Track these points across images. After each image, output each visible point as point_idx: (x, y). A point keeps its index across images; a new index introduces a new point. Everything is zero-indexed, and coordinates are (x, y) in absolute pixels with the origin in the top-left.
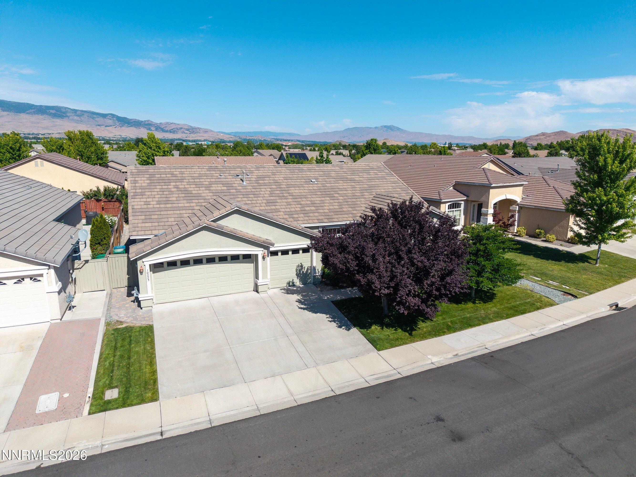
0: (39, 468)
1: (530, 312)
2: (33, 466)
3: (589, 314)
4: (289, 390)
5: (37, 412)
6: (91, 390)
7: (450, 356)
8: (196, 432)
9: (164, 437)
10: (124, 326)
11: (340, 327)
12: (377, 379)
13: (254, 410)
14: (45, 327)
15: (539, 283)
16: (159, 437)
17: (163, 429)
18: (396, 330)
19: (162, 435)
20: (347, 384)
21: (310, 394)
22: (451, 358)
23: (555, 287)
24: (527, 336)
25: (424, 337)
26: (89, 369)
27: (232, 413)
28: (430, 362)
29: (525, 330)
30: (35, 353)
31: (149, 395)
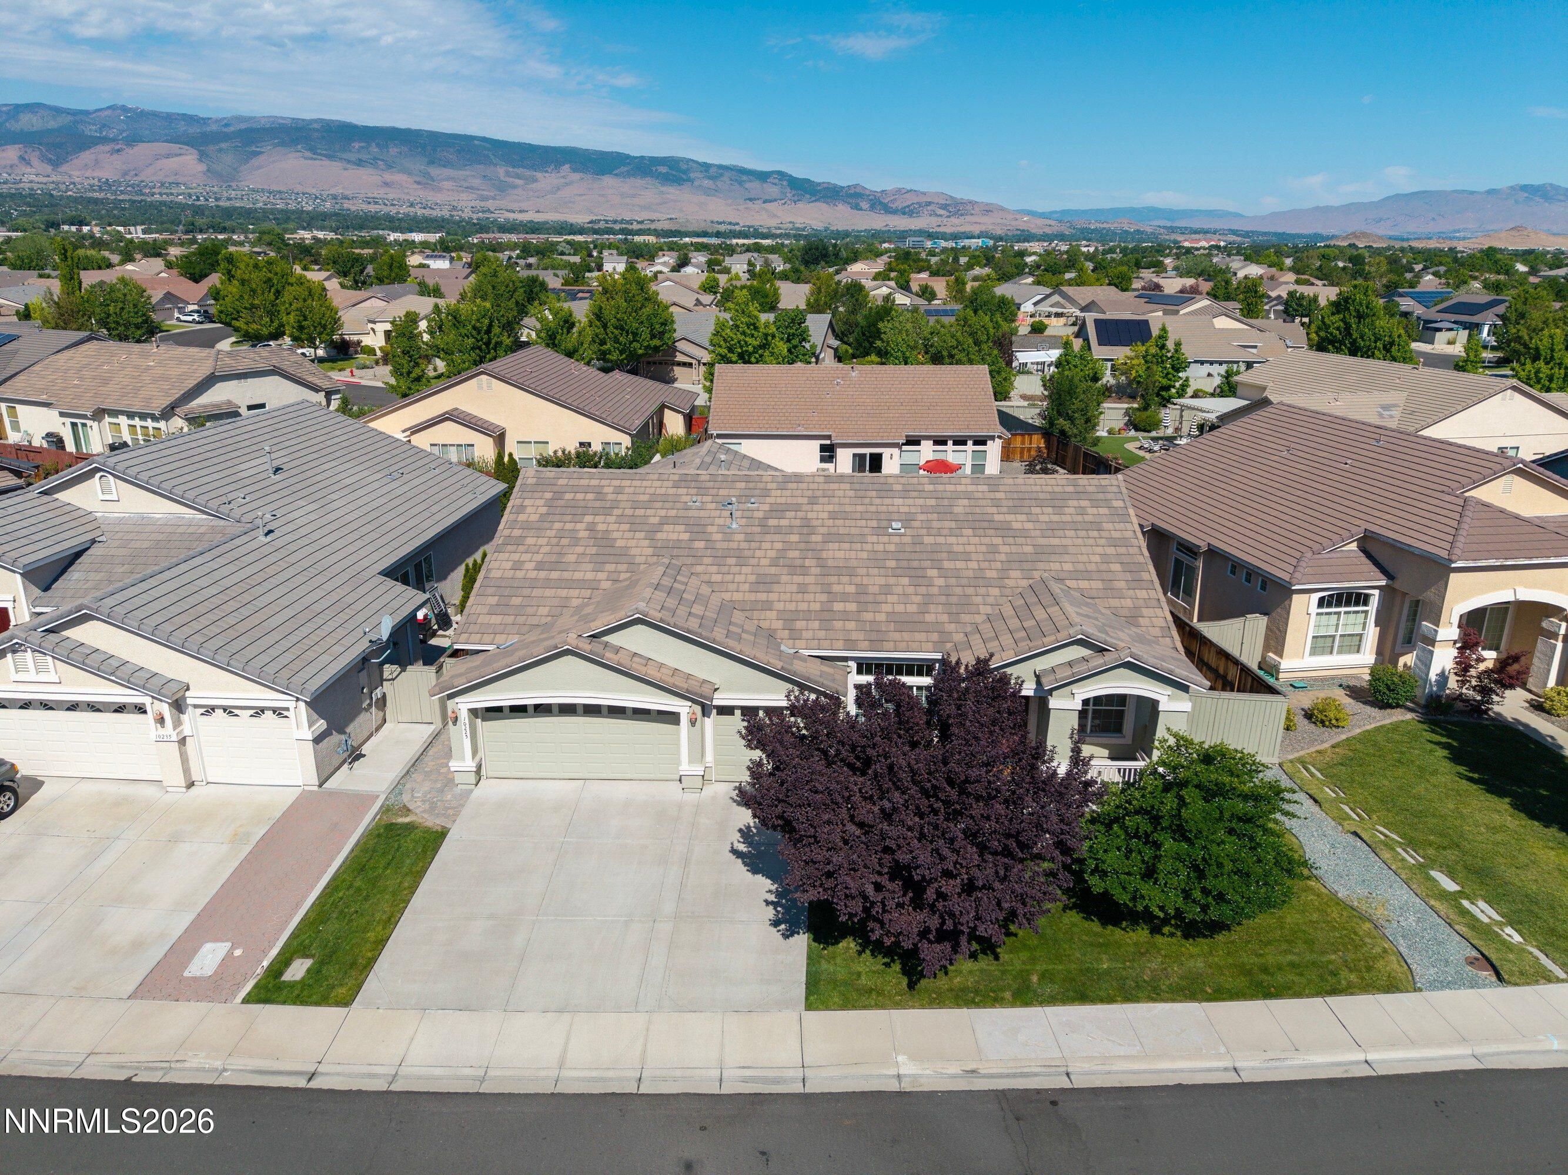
0: (128, 1080)
1: (1298, 995)
2: (121, 1076)
3: (1482, 1049)
4: (565, 1051)
5: (186, 974)
6: (274, 952)
7: (954, 1069)
8: (360, 1092)
9: (313, 1084)
10: (407, 820)
11: (775, 923)
12: (745, 1080)
13: (475, 1079)
14: (292, 795)
15: (1432, 902)
16: (302, 1083)
17: (321, 1069)
18: (887, 965)
19: (312, 1076)
20: (678, 1073)
21: (594, 1074)
22: (954, 1077)
23: (1473, 928)
24: (1217, 1070)
25: (937, 1001)
26: (298, 906)
27: (438, 1072)
28: (893, 1071)
29: (1223, 1050)
30: (248, 849)
31: (341, 991)
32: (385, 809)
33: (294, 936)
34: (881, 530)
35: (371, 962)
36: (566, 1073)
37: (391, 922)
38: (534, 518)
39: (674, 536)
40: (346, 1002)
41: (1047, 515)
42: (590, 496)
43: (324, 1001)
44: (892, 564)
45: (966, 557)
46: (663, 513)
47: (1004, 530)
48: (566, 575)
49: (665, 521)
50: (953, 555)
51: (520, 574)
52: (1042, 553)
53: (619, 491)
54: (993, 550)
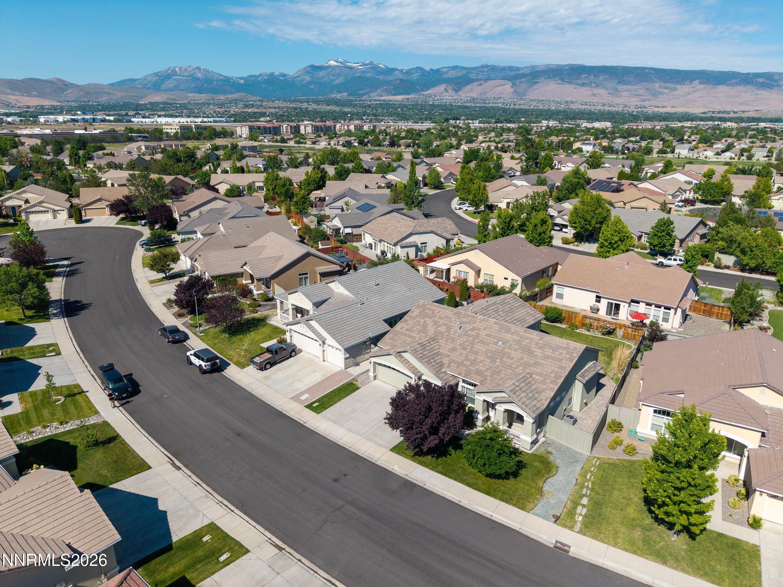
1: (494, 497)
4: (343, 437)
5: (300, 398)
6: (315, 400)
8: (309, 429)
10: (355, 382)
13: (326, 435)
14: (338, 370)
15: (570, 502)
17: (307, 422)
20: (358, 449)
21: (345, 443)
22: (402, 474)
23: (570, 511)
24: (456, 499)
25: (415, 461)
26: (324, 393)
27: (322, 431)
28: (393, 467)
29: (461, 497)
30: (324, 378)
31: (319, 411)
32: (353, 379)
33: (319, 398)
34: (496, 343)
35: (326, 409)
36: (341, 441)
37: (336, 402)
38: (415, 315)
39: (441, 330)
40: (318, 413)
41: (548, 352)
42: (431, 312)
43: (315, 412)
44: (490, 354)
45: (512, 358)
46: (444, 322)
47: (531, 353)
48: (411, 334)
49: (444, 324)
50: (509, 357)
51: (401, 330)
52: (536, 364)
53: (439, 312)
54: (522, 358)
